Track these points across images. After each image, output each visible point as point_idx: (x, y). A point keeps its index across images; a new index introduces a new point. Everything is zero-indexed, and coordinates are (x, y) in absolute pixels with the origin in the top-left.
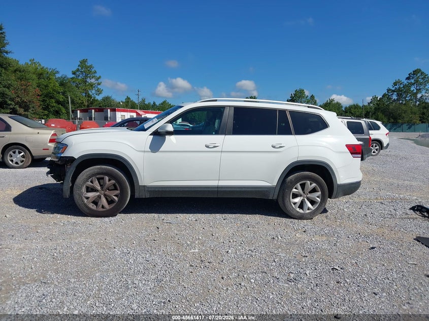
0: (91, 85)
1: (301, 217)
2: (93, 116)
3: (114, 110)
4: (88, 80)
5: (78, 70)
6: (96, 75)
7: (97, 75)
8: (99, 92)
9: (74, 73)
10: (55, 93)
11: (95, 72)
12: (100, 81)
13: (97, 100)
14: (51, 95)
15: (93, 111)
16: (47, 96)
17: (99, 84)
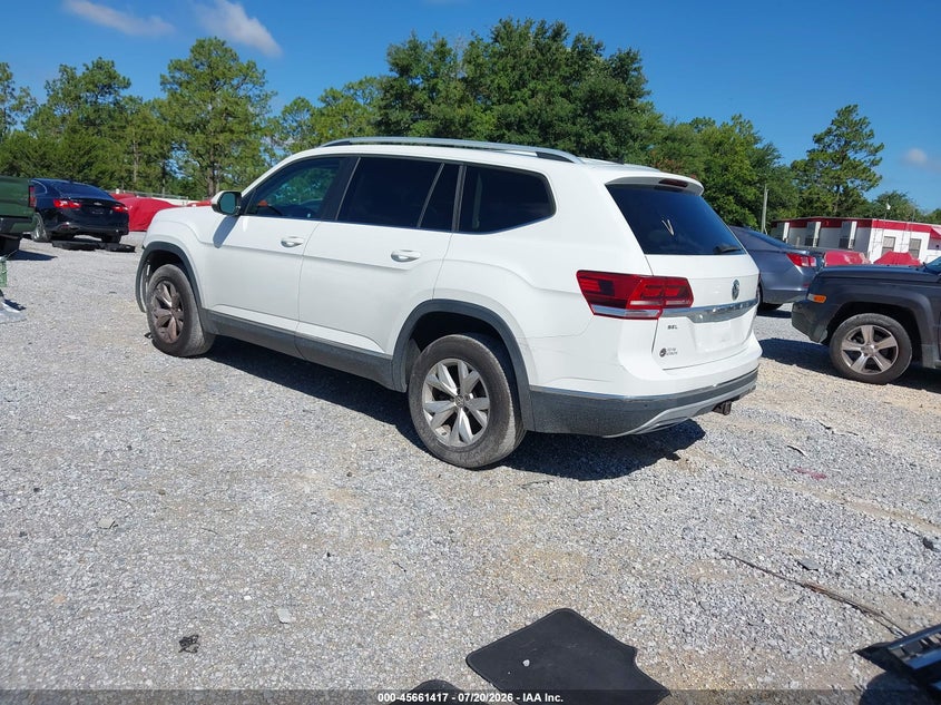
0: (854, 167)
1: (439, 454)
2: (816, 236)
3: (866, 224)
4: (851, 154)
5: (829, 132)
6: (870, 142)
7: (875, 142)
8: (872, 182)
9: (818, 140)
10: (739, 184)
11: (871, 135)
12: (879, 155)
13: (865, 202)
14: (731, 187)
15: (818, 224)
16: (721, 189)
17: (874, 163)
